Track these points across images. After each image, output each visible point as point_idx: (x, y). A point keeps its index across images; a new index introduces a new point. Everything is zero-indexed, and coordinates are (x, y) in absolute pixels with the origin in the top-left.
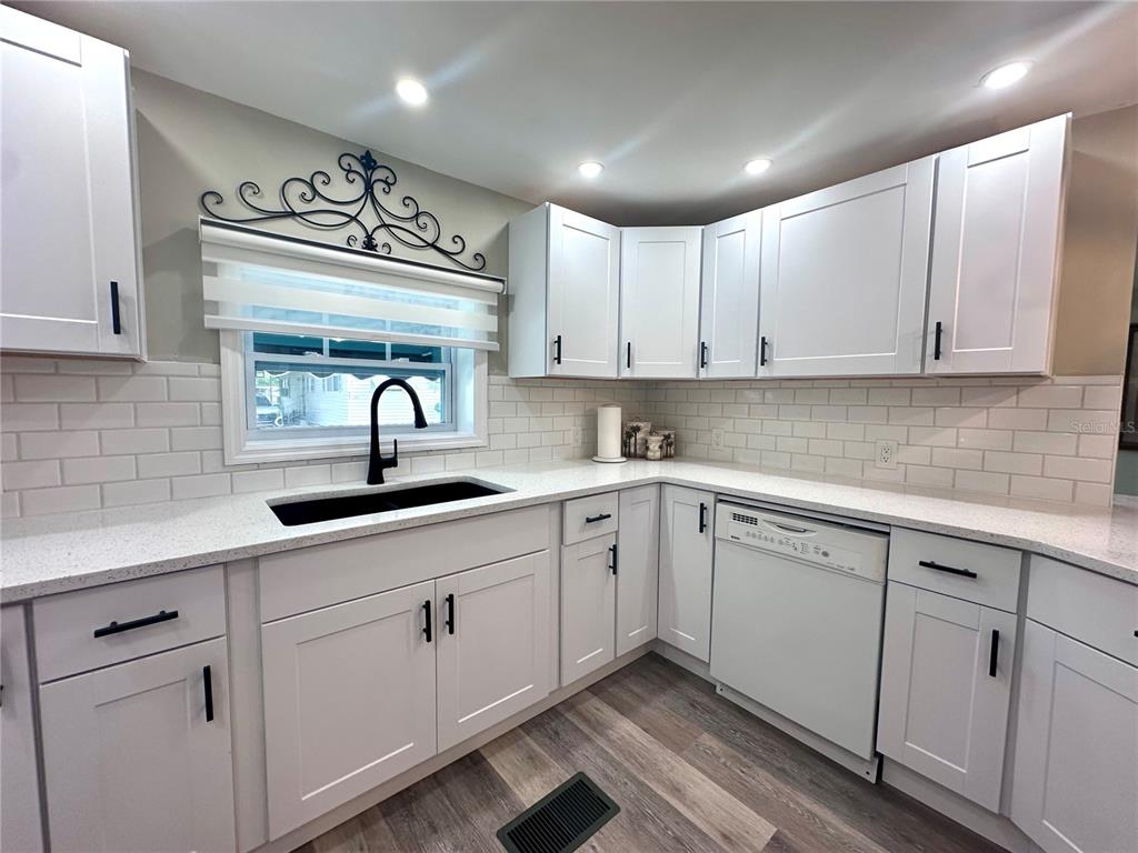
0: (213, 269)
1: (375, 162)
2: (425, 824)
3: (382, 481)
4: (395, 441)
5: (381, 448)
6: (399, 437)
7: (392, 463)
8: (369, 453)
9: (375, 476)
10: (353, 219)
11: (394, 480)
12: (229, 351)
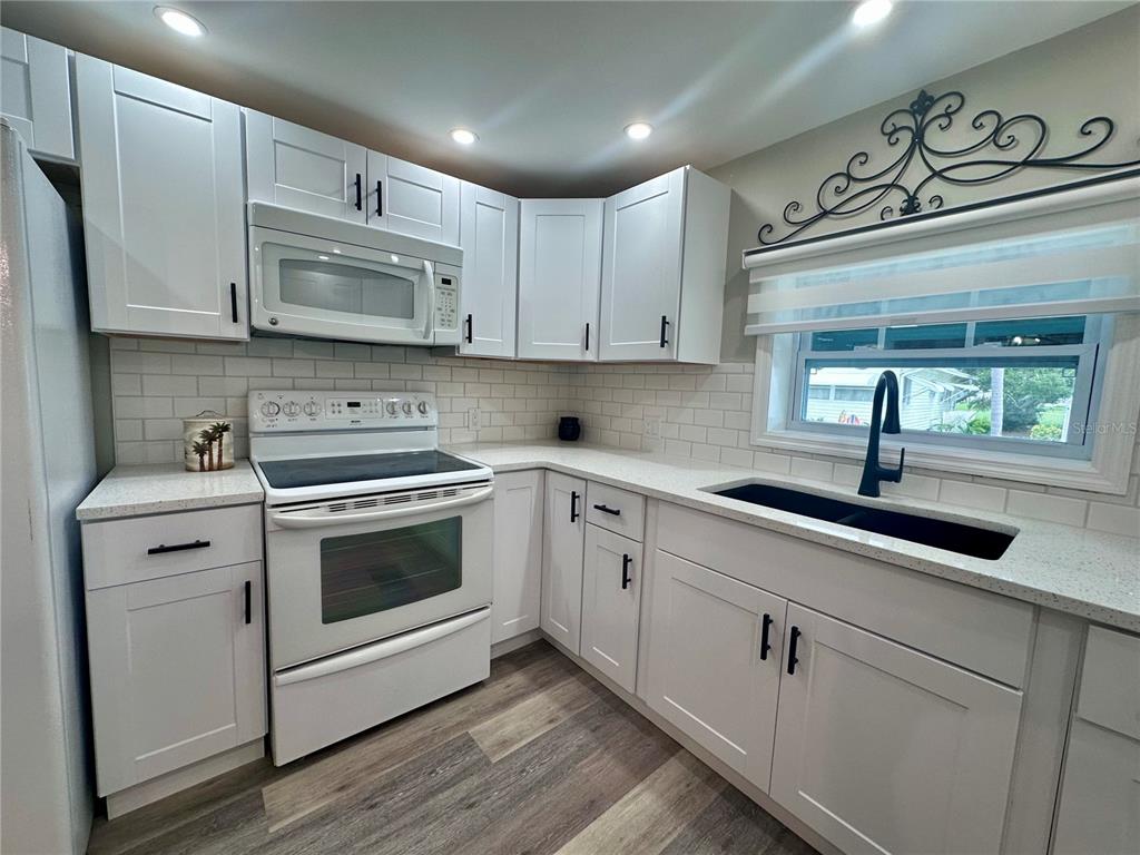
0: (758, 287)
1: (932, 97)
2: (728, 835)
3: (876, 495)
4: (903, 450)
5: (880, 454)
6: (909, 447)
7: (895, 476)
8: (865, 458)
9: (869, 487)
10: (893, 185)
11: (891, 498)
12: (762, 352)
